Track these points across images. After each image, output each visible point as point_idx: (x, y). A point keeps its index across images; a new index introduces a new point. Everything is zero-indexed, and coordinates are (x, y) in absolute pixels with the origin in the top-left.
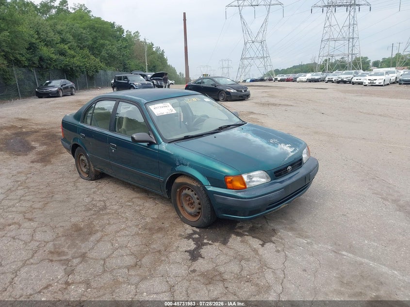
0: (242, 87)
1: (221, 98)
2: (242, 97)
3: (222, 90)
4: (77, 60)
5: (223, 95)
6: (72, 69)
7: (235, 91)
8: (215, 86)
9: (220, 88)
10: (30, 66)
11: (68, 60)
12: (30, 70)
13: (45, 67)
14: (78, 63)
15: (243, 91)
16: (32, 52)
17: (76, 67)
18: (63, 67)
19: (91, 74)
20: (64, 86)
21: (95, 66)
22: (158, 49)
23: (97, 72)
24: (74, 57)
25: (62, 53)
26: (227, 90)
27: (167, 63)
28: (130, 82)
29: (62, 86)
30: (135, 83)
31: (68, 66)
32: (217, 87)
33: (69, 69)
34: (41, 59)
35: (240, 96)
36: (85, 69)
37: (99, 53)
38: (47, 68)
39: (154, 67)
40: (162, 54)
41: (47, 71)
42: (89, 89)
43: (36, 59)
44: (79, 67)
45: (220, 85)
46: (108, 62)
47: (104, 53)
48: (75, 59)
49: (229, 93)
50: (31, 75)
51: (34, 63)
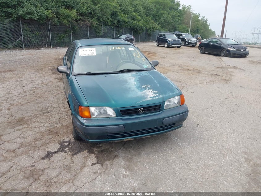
0: (242, 48)
1: (223, 54)
2: (240, 54)
3: (225, 48)
4: (141, 23)
5: (225, 52)
6: (136, 28)
7: (235, 50)
8: (220, 45)
9: (224, 46)
10: (111, 25)
11: (135, 22)
12: (112, 28)
13: (120, 26)
14: (141, 25)
15: (242, 51)
16: (114, 17)
17: (140, 27)
18: (131, 27)
19: (149, 32)
20: (127, 39)
21: (152, 27)
22: (203, 18)
23: (153, 31)
24: (139, 21)
25: (133, 18)
26: (228, 48)
27: (208, 28)
28: (166, 39)
29: (126, 38)
30: (169, 40)
31: (134, 26)
32: (222, 46)
33: (135, 28)
34: (119, 21)
35: (238, 54)
36: (145, 29)
37: (159, 19)
38: (121, 27)
39: (198, 30)
40: (206, 22)
41: (121, 29)
42: (147, 41)
43: (116, 22)
44: (142, 27)
45: (223, 44)
46: (164, 26)
47: (162, 20)
48: (140, 22)
49: (228, 51)
50: (112, 31)
51: (115, 24)
